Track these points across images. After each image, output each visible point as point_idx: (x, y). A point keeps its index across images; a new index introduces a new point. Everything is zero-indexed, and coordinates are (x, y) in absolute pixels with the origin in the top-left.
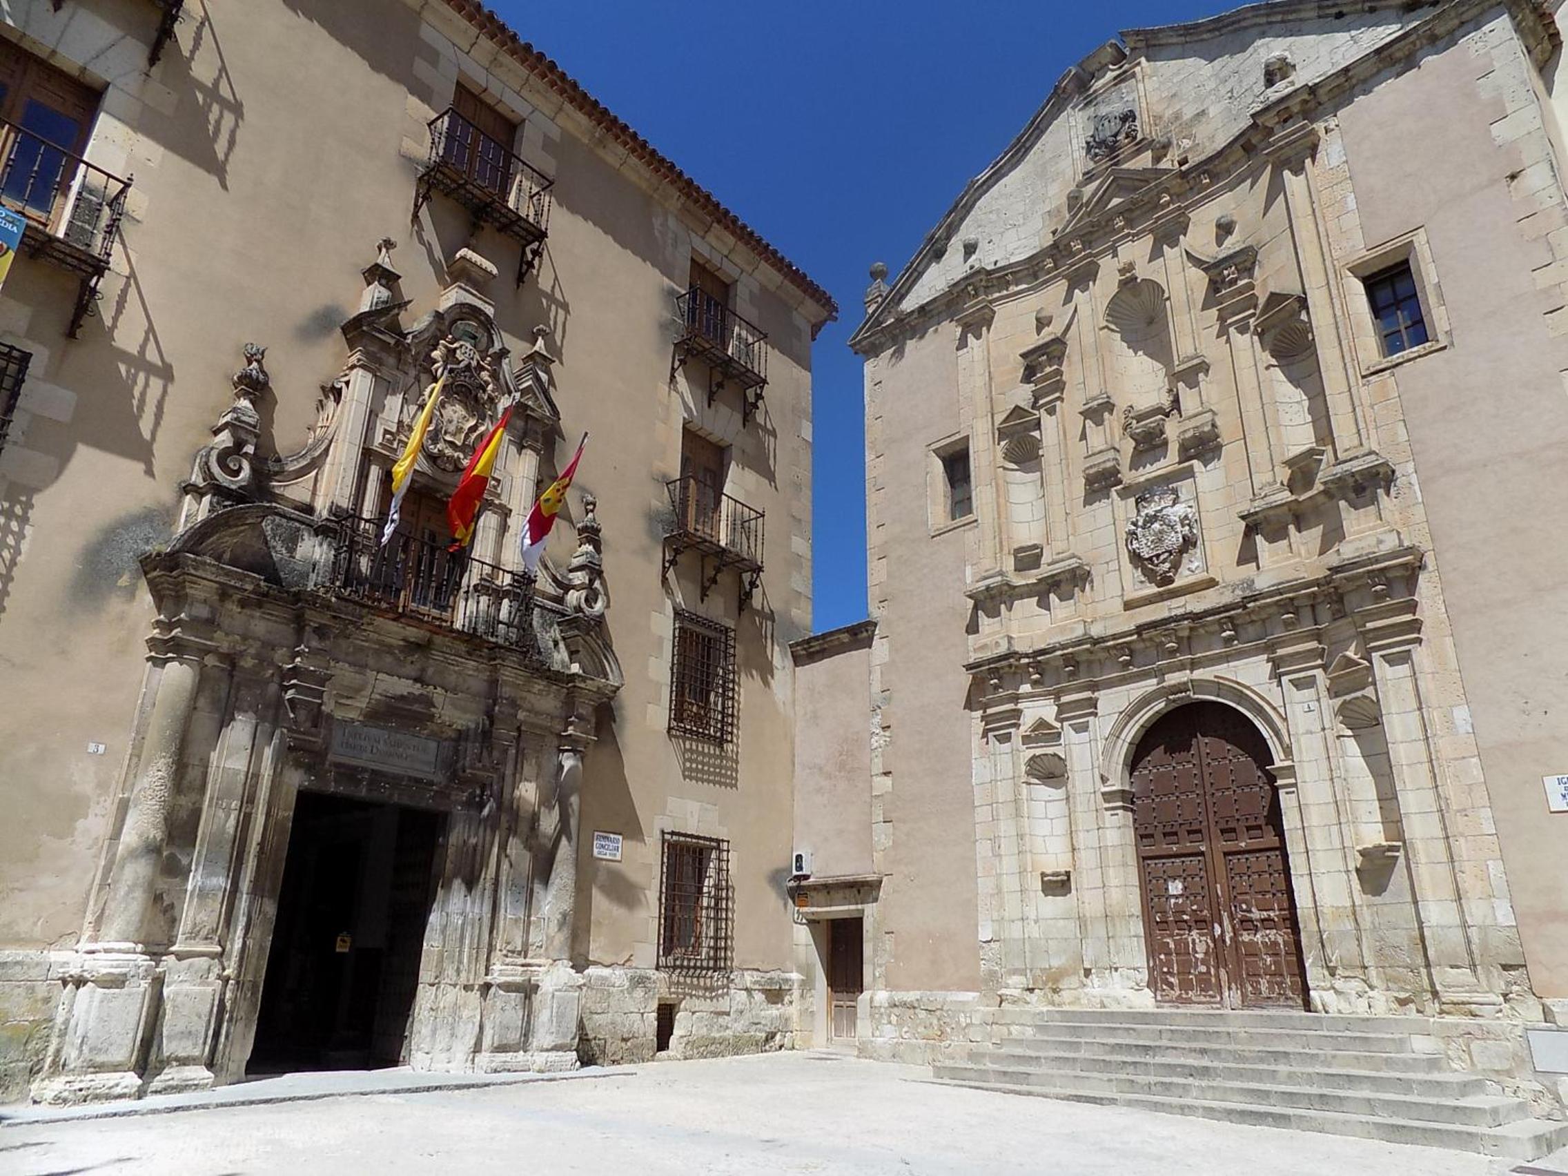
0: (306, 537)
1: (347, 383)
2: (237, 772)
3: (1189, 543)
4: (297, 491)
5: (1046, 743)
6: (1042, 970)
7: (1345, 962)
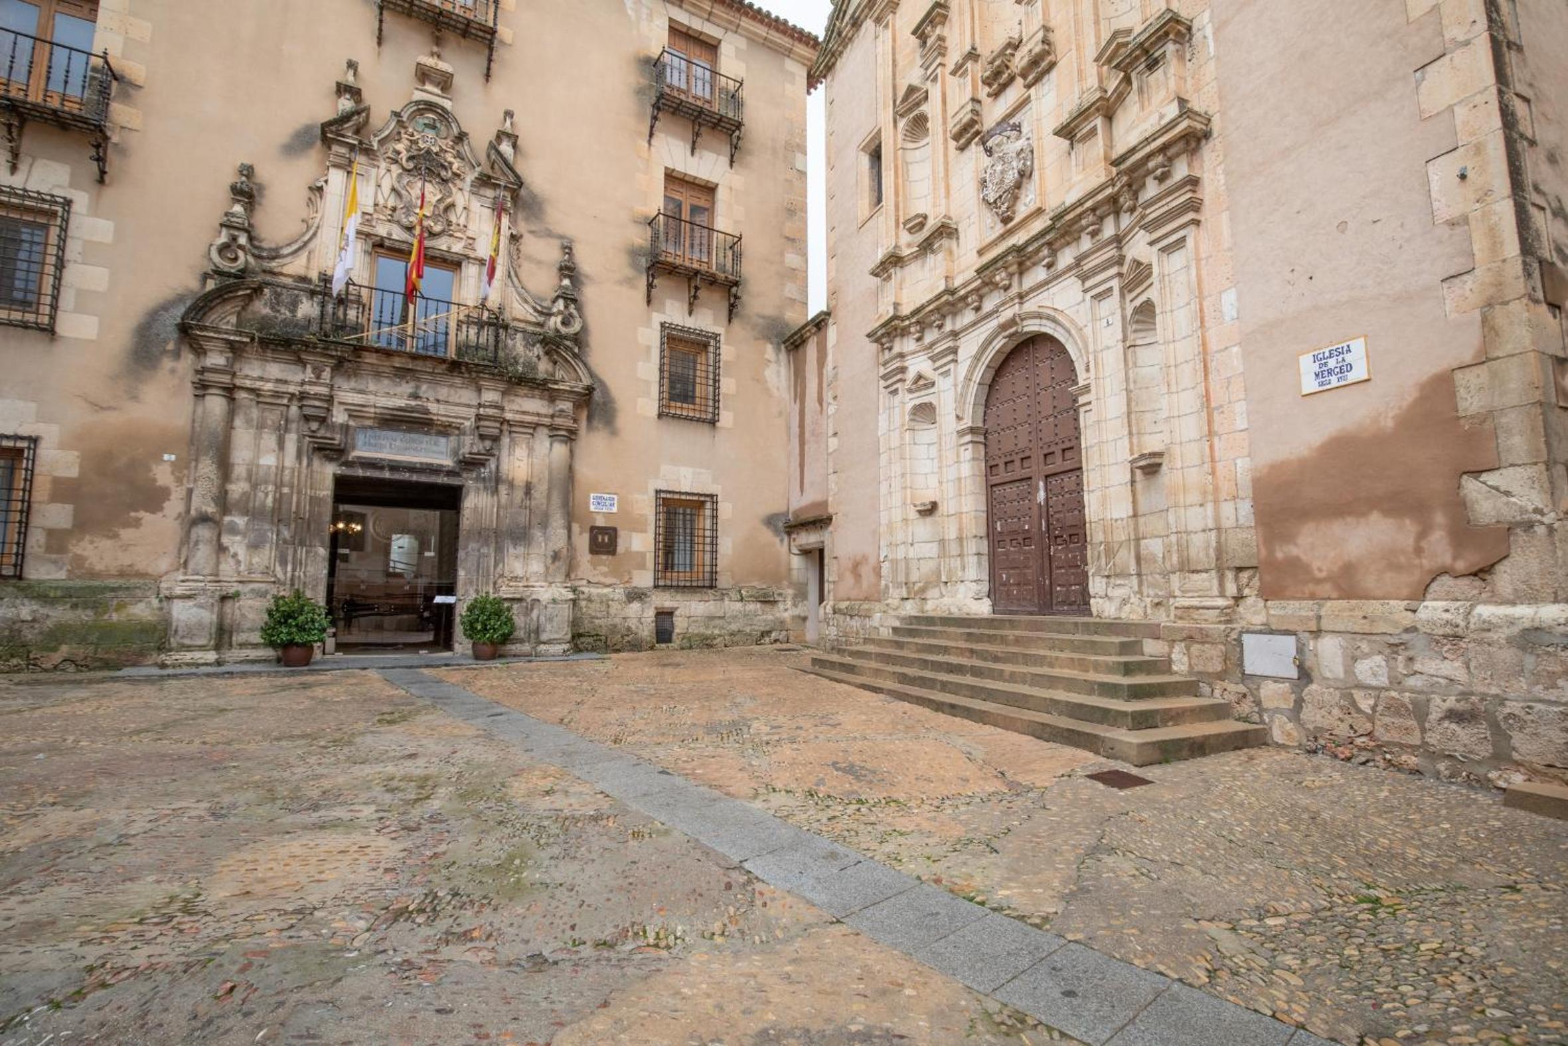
0: (304, 300)
1: (326, 182)
2: (269, 467)
3: (1024, 175)
4: (295, 266)
5: (922, 393)
6: (914, 583)
7: (1118, 571)
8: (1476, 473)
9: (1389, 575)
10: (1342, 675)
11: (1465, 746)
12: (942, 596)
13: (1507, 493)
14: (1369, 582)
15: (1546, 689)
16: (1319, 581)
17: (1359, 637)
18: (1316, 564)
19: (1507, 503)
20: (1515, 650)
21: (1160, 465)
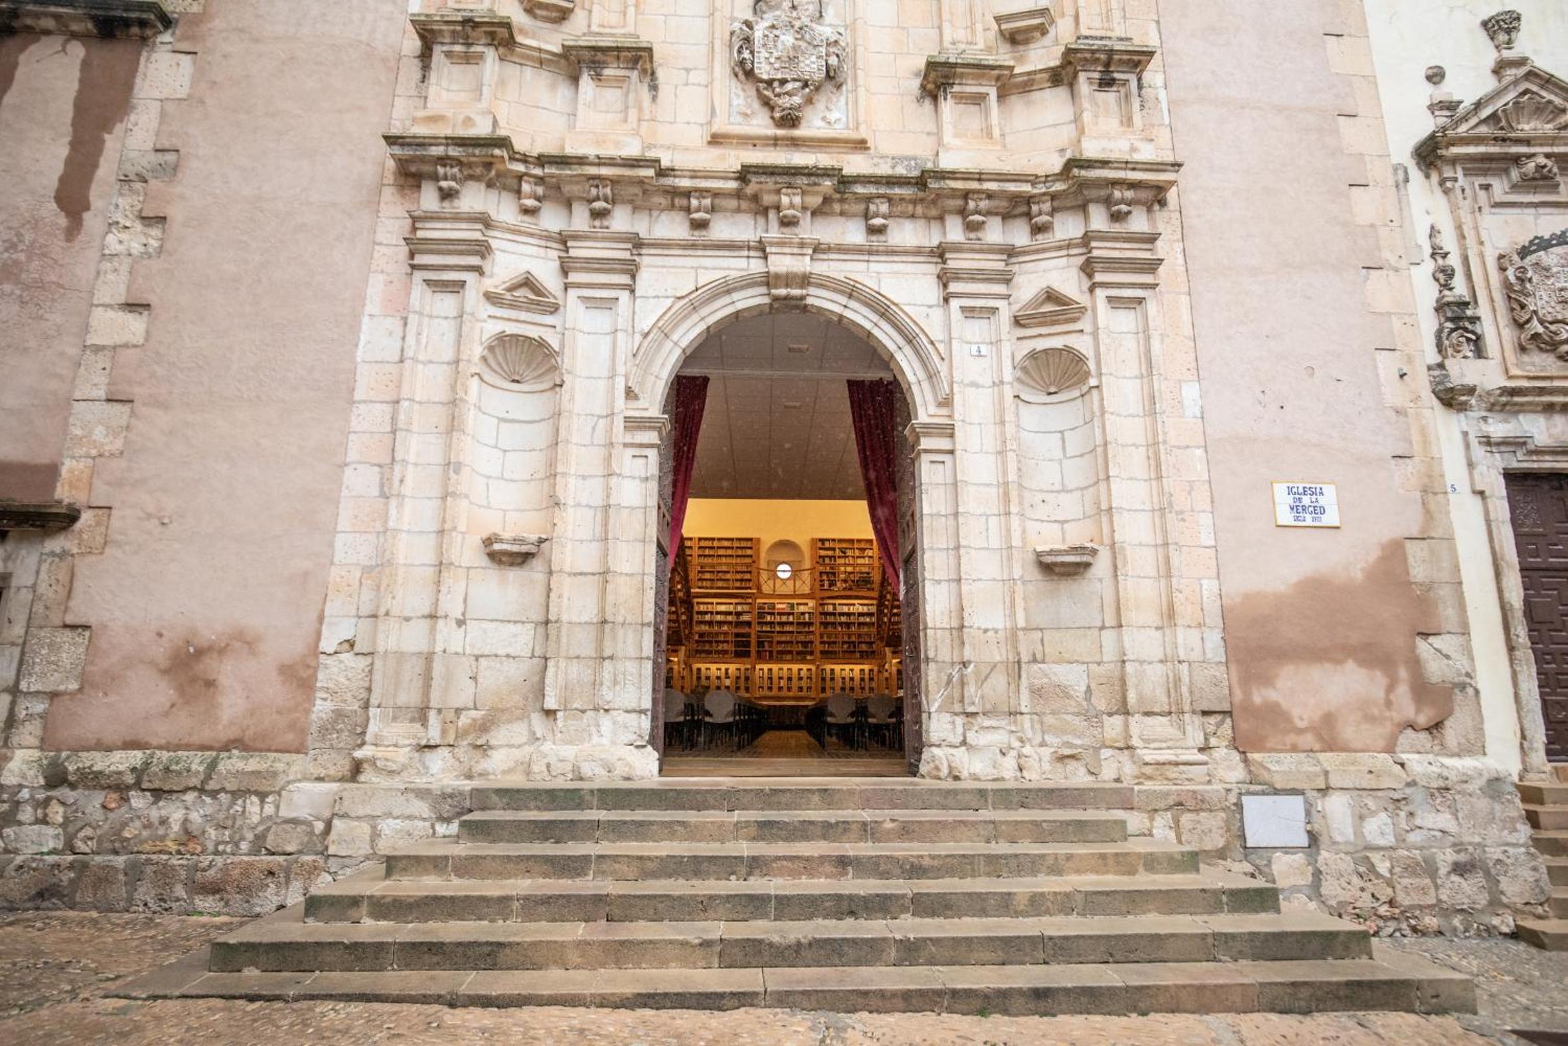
5: (523, 316)
6: (458, 711)
7: (988, 707)
8: (1425, 635)
9: (1365, 726)
10: (1352, 838)
11: (1469, 897)
12: (534, 739)
13: (1447, 657)
14: (1348, 732)
15: (1510, 833)
16: (1300, 731)
17: (1364, 793)
18: (1296, 712)
19: (1448, 665)
20: (1488, 799)
21: (1088, 565)
